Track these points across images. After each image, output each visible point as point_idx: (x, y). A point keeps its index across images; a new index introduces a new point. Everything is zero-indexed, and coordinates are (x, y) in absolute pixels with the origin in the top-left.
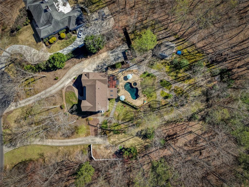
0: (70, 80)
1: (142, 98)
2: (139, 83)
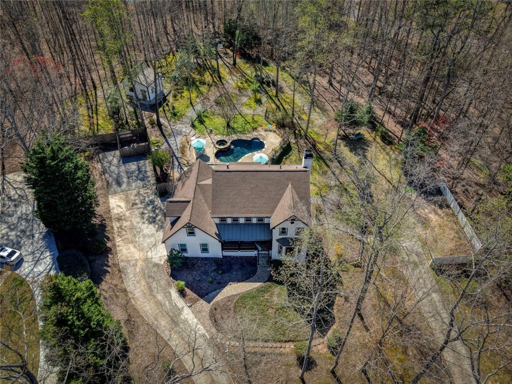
0: (188, 314)
1: (261, 134)
2: (219, 138)
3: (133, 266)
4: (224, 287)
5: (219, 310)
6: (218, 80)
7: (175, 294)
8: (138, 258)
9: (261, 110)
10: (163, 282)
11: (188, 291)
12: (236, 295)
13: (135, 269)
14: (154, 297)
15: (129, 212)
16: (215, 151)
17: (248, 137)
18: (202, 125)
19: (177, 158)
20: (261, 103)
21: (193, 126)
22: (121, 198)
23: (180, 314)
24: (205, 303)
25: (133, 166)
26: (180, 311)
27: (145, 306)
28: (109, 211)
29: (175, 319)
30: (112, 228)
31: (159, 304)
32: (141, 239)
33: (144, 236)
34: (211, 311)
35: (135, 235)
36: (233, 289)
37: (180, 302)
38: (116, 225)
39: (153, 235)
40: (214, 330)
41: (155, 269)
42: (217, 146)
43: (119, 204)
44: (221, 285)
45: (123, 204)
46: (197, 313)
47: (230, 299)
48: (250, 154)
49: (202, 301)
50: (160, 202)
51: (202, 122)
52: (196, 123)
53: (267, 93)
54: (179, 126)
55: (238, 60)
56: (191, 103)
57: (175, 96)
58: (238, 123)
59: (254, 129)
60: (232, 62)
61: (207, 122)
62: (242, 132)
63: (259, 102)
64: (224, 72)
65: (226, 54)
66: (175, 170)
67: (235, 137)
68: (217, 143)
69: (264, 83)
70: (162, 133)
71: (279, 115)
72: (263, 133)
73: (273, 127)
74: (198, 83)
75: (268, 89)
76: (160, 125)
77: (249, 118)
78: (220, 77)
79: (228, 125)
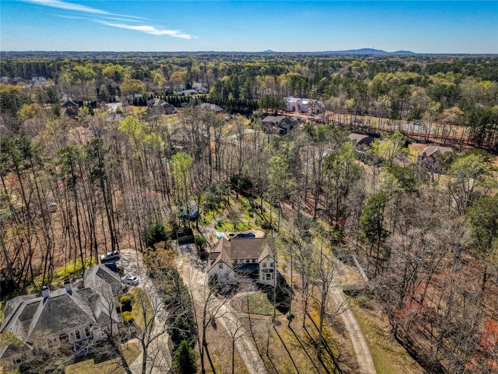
4: (237, 293)
5: (234, 302)
9: (253, 220)
11: (219, 295)
12: (243, 296)
18: (220, 228)
19: (208, 242)
21: (216, 228)
22: (181, 260)
25: (184, 246)
30: (179, 271)
34: (231, 302)
36: (241, 294)
37: (216, 299)
40: (232, 309)
41: (203, 287)
42: (229, 237)
44: (235, 293)
47: (240, 298)
49: (226, 299)
50: (201, 261)
51: (220, 226)
52: (217, 227)
53: (256, 212)
54: (207, 228)
55: (239, 196)
56: (214, 217)
57: (205, 214)
58: (240, 226)
59: (250, 229)
60: (236, 197)
61: (223, 226)
62: (243, 231)
63: (252, 216)
64: (232, 202)
65: (232, 193)
67: (239, 233)
68: (229, 235)
69: (254, 208)
70: (199, 231)
71: (263, 222)
72: (254, 231)
73: (260, 228)
74: (217, 207)
75: (256, 210)
76: (197, 228)
77: (246, 224)
78: (229, 204)
79: (235, 228)
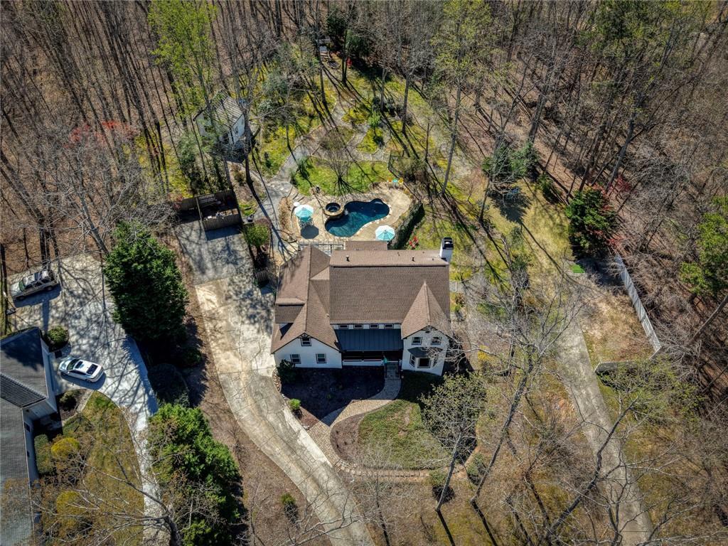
0: (305, 439)
1: (383, 192)
2: (329, 199)
3: (236, 379)
4: (346, 405)
5: (341, 434)
6: (323, 107)
7: (288, 415)
8: (240, 369)
9: (382, 154)
10: (274, 400)
11: (304, 411)
12: (361, 415)
13: (238, 383)
14: (265, 418)
15: (223, 308)
16: (325, 220)
17: (366, 197)
18: (305, 181)
19: (275, 231)
20: (383, 144)
21: (294, 182)
22: (211, 289)
23: (297, 438)
24: (324, 425)
25: (219, 243)
26: (297, 434)
27: (255, 430)
28: (198, 307)
29: (291, 445)
30: (204, 330)
31: (271, 427)
32: (242, 345)
33: (246, 341)
34: (332, 435)
35: (233, 339)
36: (357, 409)
37: (295, 425)
38: (209, 326)
39: (255, 340)
40: (336, 457)
41: (263, 384)
42: (328, 213)
43: (209, 297)
44: (343, 403)
45: (214, 298)
46: (316, 437)
47: (353, 420)
48: (371, 223)
49: (320, 423)
50: (260, 294)
51: (305, 175)
52: (298, 178)
53: (390, 127)
54: (274, 184)
55: (349, 72)
56: (289, 146)
57: (266, 136)
58: (352, 178)
59: (375, 185)
60: (340, 77)
61: (312, 177)
62: (359, 190)
63: (379, 141)
64: (331, 94)
65: (332, 62)
66: (275, 249)
67: (349, 198)
68: (327, 207)
69: (384, 109)
70: (254, 193)
71: (408, 162)
72: (386, 191)
73: (400, 183)
74: (295, 113)
75: (391, 119)
76: (250, 182)
77: (367, 168)
78: (325, 103)
79: (340, 180)
